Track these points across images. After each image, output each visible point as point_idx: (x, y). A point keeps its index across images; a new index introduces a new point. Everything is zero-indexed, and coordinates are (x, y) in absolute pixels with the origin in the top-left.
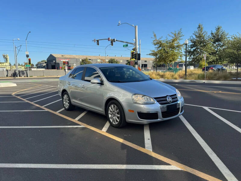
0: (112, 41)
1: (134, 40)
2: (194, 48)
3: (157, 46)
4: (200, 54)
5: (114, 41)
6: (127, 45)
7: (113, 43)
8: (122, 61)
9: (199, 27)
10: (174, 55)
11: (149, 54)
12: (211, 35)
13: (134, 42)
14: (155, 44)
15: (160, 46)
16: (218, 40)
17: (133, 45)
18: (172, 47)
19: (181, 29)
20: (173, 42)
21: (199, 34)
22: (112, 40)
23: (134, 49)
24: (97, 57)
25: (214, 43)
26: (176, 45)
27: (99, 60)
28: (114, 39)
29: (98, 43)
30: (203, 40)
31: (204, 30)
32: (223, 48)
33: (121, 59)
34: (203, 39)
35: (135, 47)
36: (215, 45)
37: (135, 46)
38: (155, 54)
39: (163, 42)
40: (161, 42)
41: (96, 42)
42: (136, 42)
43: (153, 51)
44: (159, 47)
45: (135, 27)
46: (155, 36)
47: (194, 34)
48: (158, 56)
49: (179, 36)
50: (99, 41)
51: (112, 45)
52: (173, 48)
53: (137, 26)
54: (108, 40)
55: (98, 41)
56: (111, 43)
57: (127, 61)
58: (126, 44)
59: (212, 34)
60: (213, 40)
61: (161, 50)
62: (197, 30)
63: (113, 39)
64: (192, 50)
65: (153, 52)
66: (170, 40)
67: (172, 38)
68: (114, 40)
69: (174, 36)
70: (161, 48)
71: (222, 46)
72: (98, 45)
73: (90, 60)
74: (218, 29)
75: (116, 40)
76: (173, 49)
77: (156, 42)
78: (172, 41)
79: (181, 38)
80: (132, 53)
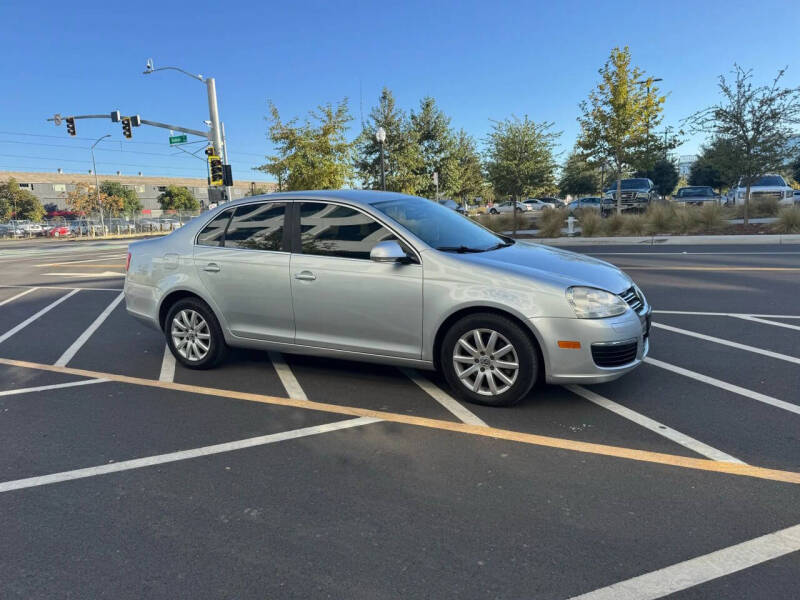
0: (129, 125)
1: (209, 122)
2: (374, 156)
3: (280, 145)
4: (392, 172)
5: (135, 124)
6: (183, 139)
7: (133, 129)
8: (142, 190)
9: (384, 98)
10: (335, 172)
11: (259, 169)
12: (410, 120)
13: (207, 129)
14: (276, 139)
15: (291, 145)
16: (428, 136)
17: (205, 139)
18: (326, 151)
19: (346, 99)
20: (325, 134)
21: (386, 118)
22: (128, 120)
23: (211, 150)
24: (51, 176)
25: (420, 142)
26: (333, 144)
27: (58, 188)
28: (136, 117)
29: (73, 128)
30: (395, 133)
31: (396, 107)
32: (443, 155)
33: (140, 184)
34: (397, 130)
35: (214, 145)
36: (422, 148)
37: (212, 142)
38: (276, 169)
39: (298, 134)
40: (293, 134)
41: (65, 123)
42: (213, 130)
43: (275, 159)
44: (289, 148)
45: (208, 82)
46: (275, 112)
47: (371, 116)
48: (285, 176)
49: (340, 119)
50: (75, 121)
51: (129, 136)
52: (328, 153)
53: (213, 81)
54: (110, 119)
55: (70, 121)
56: (124, 128)
57: (162, 189)
58: (181, 134)
59: (413, 117)
60: (419, 135)
61: (295, 156)
62: (379, 105)
63: (129, 117)
64: (370, 160)
65: (273, 162)
66: (316, 128)
67: (322, 125)
68: (134, 119)
69: (326, 118)
70: (293, 150)
71: (440, 151)
72: (74, 133)
73: (27, 185)
74: (428, 106)
75: (142, 122)
76: (328, 157)
77: (280, 131)
78: (322, 132)
79: (346, 125)
80: (212, 162)
